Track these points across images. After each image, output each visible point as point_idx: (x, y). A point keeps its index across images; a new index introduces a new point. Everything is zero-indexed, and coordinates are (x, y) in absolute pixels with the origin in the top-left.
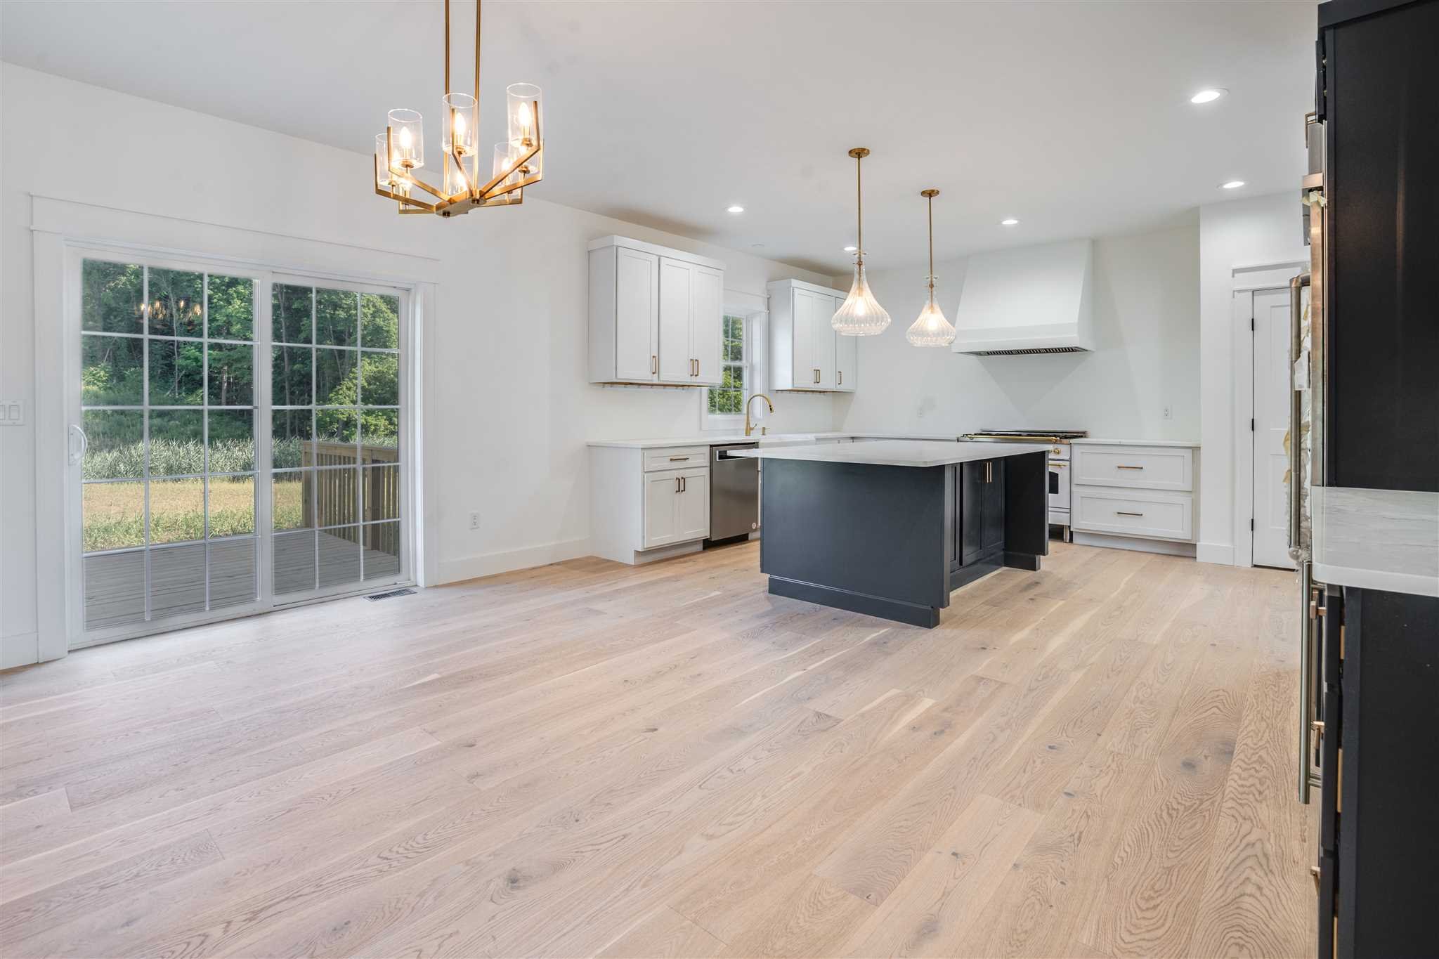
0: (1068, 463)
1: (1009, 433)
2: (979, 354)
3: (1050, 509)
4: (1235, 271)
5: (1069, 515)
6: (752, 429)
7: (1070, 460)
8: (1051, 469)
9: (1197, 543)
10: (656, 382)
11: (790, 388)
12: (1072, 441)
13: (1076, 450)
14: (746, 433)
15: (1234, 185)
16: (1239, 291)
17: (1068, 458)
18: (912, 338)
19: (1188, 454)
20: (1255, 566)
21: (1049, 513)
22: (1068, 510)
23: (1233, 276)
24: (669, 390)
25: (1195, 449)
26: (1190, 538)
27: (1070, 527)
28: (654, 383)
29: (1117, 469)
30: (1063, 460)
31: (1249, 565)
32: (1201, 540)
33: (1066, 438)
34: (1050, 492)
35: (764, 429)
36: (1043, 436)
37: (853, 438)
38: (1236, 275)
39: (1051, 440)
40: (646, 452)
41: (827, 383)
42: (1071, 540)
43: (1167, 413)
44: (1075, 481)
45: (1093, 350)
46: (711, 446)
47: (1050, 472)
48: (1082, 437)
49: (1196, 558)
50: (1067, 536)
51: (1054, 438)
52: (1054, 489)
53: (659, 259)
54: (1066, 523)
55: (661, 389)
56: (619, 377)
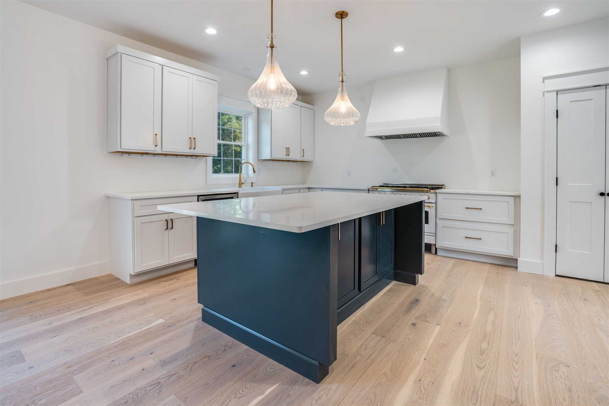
0: (434, 205)
1: (399, 185)
2: (381, 137)
3: (425, 234)
4: (544, 79)
5: (435, 237)
6: (243, 183)
7: (436, 203)
8: (426, 209)
9: (518, 259)
10: (159, 152)
11: (269, 158)
12: (437, 191)
13: (440, 197)
14: (239, 186)
15: (552, 12)
16: (548, 92)
17: (434, 201)
18: (327, 118)
19: (511, 200)
20: (557, 276)
21: (425, 236)
22: (434, 235)
23: (543, 82)
24: (168, 158)
25: (517, 198)
26: (513, 255)
27: (435, 245)
28: (158, 152)
29: (465, 208)
30: (431, 203)
31: (554, 275)
32: (520, 258)
33: (433, 189)
34: (425, 223)
35: (252, 183)
36: (419, 187)
37: (309, 188)
38: (546, 81)
39: (423, 190)
40: (135, 202)
41: (295, 155)
42: (436, 253)
43: (493, 173)
44: (439, 216)
45: (449, 135)
46: (198, 196)
47: (425, 211)
48: (441, 188)
49: (517, 268)
50: (433, 250)
51: (426, 189)
52: (427, 222)
53: (162, 68)
54: (433, 242)
55: (163, 158)
56: (122, 147)
